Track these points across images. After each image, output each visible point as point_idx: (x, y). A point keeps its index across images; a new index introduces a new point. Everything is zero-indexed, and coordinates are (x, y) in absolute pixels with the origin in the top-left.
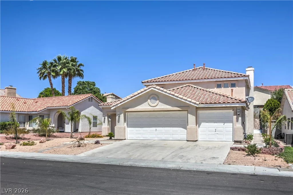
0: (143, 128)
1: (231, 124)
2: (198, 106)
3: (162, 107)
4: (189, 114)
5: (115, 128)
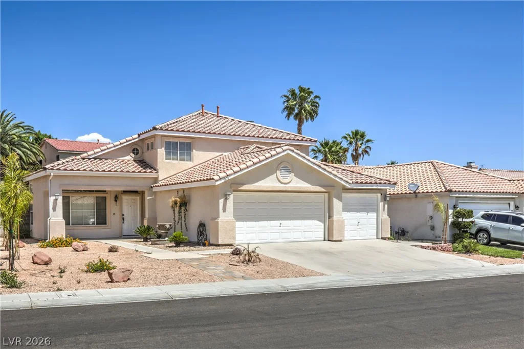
0: (259, 222)
1: (375, 214)
2: (350, 187)
3: (299, 185)
4: (334, 199)
5: (219, 223)
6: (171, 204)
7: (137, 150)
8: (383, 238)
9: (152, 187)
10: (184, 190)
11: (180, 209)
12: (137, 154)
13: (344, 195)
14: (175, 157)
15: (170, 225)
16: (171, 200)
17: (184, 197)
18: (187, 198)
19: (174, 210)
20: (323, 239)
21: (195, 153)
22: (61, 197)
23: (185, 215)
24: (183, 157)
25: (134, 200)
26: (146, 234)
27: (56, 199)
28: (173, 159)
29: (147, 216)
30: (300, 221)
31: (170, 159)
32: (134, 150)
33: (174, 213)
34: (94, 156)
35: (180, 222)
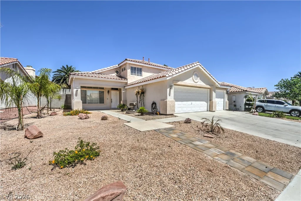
1: (223, 99)
2: (220, 86)
3: (201, 84)
4: (213, 92)
5: (168, 102)
6: (135, 93)
7: (118, 72)
8: (226, 110)
9: (125, 87)
10: (143, 86)
11: (141, 95)
12: (118, 73)
13: (217, 90)
14: (135, 74)
15: (136, 103)
16: (136, 91)
17: (143, 89)
18: (144, 90)
19: (137, 96)
20: (206, 110)
21: (143, 73)
22: (80, 89)
23: (143, 98)
24: (138, 74)
25: (116, 93)
26: (122, 108)
27: (77, 90)
28: (134, 75)
29: (122, 99)
30: (199, 102)
31: (133, 75)
32: (116, 71)
33: (137, 97)
34: (98, 72)
35: (141, 102)
